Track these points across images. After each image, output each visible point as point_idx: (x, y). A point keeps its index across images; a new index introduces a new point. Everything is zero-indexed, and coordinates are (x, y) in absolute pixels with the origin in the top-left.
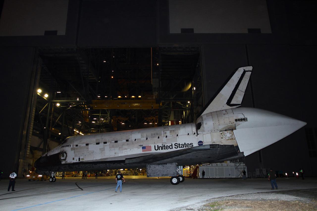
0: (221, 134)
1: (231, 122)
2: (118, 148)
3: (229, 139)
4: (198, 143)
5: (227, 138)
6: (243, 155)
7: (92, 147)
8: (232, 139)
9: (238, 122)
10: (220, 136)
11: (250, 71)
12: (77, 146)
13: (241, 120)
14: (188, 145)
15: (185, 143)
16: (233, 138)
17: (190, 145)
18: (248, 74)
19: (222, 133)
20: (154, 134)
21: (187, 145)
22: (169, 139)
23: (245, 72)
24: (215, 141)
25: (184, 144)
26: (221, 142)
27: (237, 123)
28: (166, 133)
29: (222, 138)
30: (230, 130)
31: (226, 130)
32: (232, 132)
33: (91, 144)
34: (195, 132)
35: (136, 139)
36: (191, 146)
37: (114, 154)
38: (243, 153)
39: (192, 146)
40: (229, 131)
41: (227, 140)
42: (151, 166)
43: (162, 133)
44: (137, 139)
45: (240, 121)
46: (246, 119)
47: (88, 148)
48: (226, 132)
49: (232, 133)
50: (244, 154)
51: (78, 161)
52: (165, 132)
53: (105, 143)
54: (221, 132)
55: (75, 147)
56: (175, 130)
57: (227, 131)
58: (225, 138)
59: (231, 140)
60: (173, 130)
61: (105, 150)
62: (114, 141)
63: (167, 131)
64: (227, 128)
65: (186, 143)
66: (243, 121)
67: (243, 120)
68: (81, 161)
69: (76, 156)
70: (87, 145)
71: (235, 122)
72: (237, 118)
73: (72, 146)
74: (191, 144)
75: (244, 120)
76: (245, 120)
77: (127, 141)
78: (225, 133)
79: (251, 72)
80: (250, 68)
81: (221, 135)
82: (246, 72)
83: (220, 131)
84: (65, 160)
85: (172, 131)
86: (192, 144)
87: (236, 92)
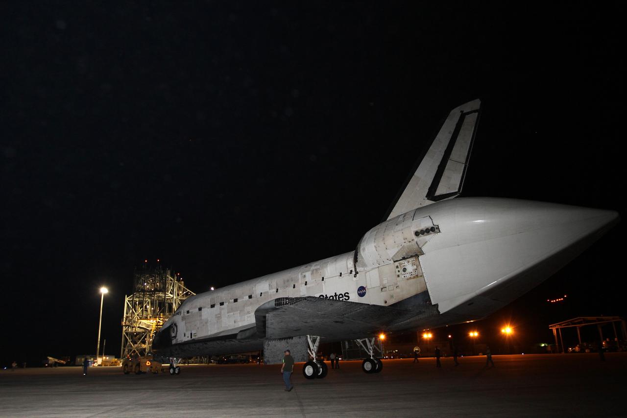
0: (397, 267)
1: (406, 239)
2: (239, 312)
3: (410, 278)
4: (358, 290)
5: (408, 276)
6: (436, 311)
7: (207, 313)
8: (417, 276)
9: (422, 238)
10: (396, 272)
11: (475, 111)
12: (188, 312)
13: (427, 231)
14: (341, 296)
15: (336, 293)
16: (419, 275)
17: (344, 297)
18: (471, 121)
19: (399, 265)
20: (288, 281)
21: (339, 298)
22: (309, 288)
23: (463, 116)
24: (386, 284)
25: (334, 295)
26: (397, 284)
27: (420, 241)
28: (305, 276)
29: (398, 276)
30: (412, 257)
31: (404, 258)
32: (417, 261)
33: (204, 308)
34: (351, 269)
35: (261, 293)
36: (345, 299)
37: (233, 322)
38: (437, 306)
39: (347, 298)
40: (410, 260)
41: (408, 279)
42: (269, 342)
43: (300, 276)
44: (264, 293)
45: (425, 233)
46: (437, 228)
47: (201, 316)
48: (405, 262)
49: (418, 263)
50: (440, 309)
51: (189, 339)
52: (304, 274)
53: (222, 304)
54: (397, 264)
55: (186, 314)
56: (319, 269)
57: (408, 260)
58: (403, 276)
59: (415, 279)
60: (316, 270)
61: (222, 316)
62: (233, 300)
63: (306, 272)
64: (404, 253)
65: (338, 294)
66: (431, 234)
67: (431, 232)
68: (193, 337)
69: (187, 330)
70: (200, 309)
71: (416, 239)
72: (417, 229)
73: (182, 315)
74: (346, 295)
75: (433, 230)
76: (436, 230)
77: (250, 297)
78: (404, 265)
79: (477, 114)
80: (476, 104)
81: (397, 270)
82: (467, 116)
83: (394, 262)
84: (175, 337)
85: (315, 272)
86: (348, 293)
87: (445, 167)
